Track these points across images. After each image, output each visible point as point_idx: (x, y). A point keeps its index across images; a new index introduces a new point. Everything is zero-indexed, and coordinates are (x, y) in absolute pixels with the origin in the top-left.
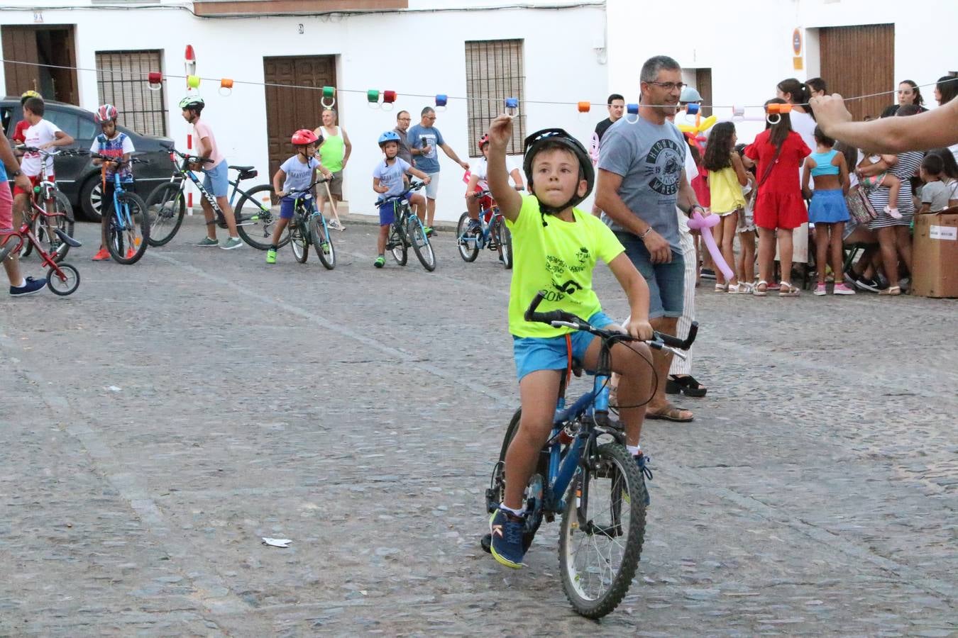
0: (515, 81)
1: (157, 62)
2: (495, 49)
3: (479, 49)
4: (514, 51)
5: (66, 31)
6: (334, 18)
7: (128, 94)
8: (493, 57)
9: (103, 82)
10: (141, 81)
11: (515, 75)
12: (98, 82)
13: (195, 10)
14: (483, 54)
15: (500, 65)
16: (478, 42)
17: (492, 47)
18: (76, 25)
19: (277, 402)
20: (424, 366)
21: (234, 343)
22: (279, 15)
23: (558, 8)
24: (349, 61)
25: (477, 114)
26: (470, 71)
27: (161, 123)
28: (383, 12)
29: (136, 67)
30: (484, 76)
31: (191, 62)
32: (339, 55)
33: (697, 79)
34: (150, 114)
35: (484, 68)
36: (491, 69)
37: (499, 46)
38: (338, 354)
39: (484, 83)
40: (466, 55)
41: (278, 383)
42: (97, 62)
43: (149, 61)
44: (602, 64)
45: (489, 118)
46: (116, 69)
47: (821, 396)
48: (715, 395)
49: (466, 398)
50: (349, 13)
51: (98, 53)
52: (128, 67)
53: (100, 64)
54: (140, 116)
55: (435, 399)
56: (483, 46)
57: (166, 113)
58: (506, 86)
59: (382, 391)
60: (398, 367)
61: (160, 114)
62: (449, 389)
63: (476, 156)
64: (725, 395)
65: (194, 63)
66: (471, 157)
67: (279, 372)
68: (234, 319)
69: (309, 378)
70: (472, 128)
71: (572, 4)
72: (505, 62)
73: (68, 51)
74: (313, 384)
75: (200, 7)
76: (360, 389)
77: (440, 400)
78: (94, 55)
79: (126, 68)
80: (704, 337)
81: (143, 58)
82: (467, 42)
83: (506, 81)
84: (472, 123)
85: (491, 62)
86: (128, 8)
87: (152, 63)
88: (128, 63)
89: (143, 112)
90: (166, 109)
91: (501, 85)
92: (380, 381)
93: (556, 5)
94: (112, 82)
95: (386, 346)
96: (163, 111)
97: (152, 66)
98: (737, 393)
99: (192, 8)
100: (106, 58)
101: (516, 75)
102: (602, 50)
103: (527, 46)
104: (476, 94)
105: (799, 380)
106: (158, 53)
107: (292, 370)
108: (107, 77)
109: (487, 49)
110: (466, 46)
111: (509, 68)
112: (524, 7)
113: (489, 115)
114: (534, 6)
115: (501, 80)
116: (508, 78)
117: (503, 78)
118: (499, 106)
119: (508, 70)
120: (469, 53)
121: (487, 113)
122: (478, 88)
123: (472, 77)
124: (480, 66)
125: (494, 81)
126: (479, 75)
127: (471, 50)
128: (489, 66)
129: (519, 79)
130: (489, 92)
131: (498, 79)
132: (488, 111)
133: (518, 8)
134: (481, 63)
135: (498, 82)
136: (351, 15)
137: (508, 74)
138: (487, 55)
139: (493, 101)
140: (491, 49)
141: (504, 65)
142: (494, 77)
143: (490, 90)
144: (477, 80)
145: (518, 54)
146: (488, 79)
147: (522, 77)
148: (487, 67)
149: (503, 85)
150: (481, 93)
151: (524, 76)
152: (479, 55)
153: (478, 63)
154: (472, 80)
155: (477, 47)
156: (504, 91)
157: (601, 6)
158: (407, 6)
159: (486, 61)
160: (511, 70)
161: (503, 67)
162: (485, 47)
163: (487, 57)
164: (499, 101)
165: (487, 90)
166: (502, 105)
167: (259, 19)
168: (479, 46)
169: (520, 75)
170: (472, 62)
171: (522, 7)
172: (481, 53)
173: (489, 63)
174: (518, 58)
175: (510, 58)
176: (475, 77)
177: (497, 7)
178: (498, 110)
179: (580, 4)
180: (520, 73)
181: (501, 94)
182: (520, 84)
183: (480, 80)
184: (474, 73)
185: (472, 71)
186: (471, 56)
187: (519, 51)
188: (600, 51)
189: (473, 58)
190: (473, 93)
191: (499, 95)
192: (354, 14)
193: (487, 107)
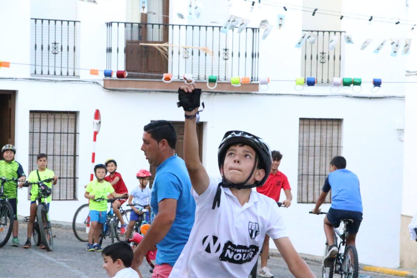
1: (73, 121)
2: (321, 125)
3: (310, 125)
4: (335, 128)
5: (10, 95)
6: (204, 95)
7: (50, 142)
8: (319, 131)
9: (33, 133)
10: (61, 133)
11: (335, 145)
12: (30, 132)
13: (104, 84)
14: (312, 127)
15: (324, 137)
16: (309, 119)
17: (319, 123)
18: (18, 91)
22: (165, 92)
23: (370, 98)
24: (212, 127)
25: (305, 172)
26: (301, 140)
27: (72, 164)
28: (240, 93)
29: (58, 123)
30: (312, 144)
31: (97, 121)
32: (206, 123)
34: (65, 157)
35: (312, 138)
36: (318, 139)
37: (324, 123)
39: (312, 149)
40: (300, 128)
42: (30, 118)
43: (68, 119)
44: (402, 141)
45: (314, 175)
46: (44, 124)
50: (216, 93)
51: (32, 112)
52: (52, 123)
53: (32, 120)
54: (57, 158)
56: (312, 122)
57: (77, 157)
58: (328, 152)
61: (73, 157)
63: (302, 202)
65: (100, 122)
66: (298, 203)
70: (301, 182)
71: (382, 96)
72: (328, 135)
73: (10, 109)
75: (108, 83)
78: (28, 113)
79: (51, 124)
81: (63, 117)
82: (301, 119)
83: (328, 148)
84: (301, 178)
85: (318, 134)
86: (56, 81)
87: (70, 120)
88: (52, 120)
89: (60, 155)
90: (77, 154)
91: (324, 152)
93: (369, 96)
94: (40, 133)
96: (75, 156)
97: (70, 123)
99: (102, 83)
100: (37, 116)
101: (336, 145)
102: (401, 131)
103: (345, 124)
104: (305, 157)
106: (75, 114)
108: (37, 129)
109: (315, 125)
110: (300, 122)
111: (331, 140)
112: (345, 96)
113: (314, 173)
114: (352, 96)
115: (324, 148)
116: (330, 147)
117: (326, 147)
118: (322, 167)
119: (330, 141)
120: (302, 127)
121: (312, 171)
122: (307, 153)
123: (303, 144)
124: (309, 136)
125: (319, 148)
126: (308, 143)
127: (304, 125)
128: (316, 137)
129: (338, 148)
130: (314, 156)
131: (322, 147)
132: (313, 170)
133: (340, 96)
134: (310, 135)
135: (322, 149)
136: (217, 94)
137: (330, 144)
138: (315, 129)
139: (317, 162)
140: (318, 125)
141: (327, 137)
142: (319, 145)
143: (315, 155)
144: (307, 146)
145: (338, 129)
146: (315, 147)
147: (340, 147)
148: (315, 138)
149: (326, 151)
150: (309, 157)
151: (342, 146)
152: (309, 129)
153: (308, 134)
154: (303, 146)
155: (308, 123)
156: (326, 156)
157: (402, 98)
158: (258, 90)
159: (314, 133)
160: (332, 140)
161: (326, 138)
162: (314, 123)
163: (315, 130)
164: (322, 163)
165: (313, 154)
166: (324, 167)
167: (150, 93)
168: (310, 122)
169: (339, 145)
170: (303, 134)
171: (343, 96)
172: (310, 127)
173: (316, 135)
174: (338, 133)
175: (332, 132)
176: (305, 145)
177: (325, 95)
178: (321, 170)
179: (387, 96)
180: (339, 143)
181: (324, 158)
182: (339, 152)
183: (309, 147)
184: (304, 141)
185: (303, 140)
186: (304, 129)
187: (339, 127)
188: (400, 132)
189: (305, 131)
190: (303, 155)
191: (322, 158)
192: (219, 94)
193: (313, 167)
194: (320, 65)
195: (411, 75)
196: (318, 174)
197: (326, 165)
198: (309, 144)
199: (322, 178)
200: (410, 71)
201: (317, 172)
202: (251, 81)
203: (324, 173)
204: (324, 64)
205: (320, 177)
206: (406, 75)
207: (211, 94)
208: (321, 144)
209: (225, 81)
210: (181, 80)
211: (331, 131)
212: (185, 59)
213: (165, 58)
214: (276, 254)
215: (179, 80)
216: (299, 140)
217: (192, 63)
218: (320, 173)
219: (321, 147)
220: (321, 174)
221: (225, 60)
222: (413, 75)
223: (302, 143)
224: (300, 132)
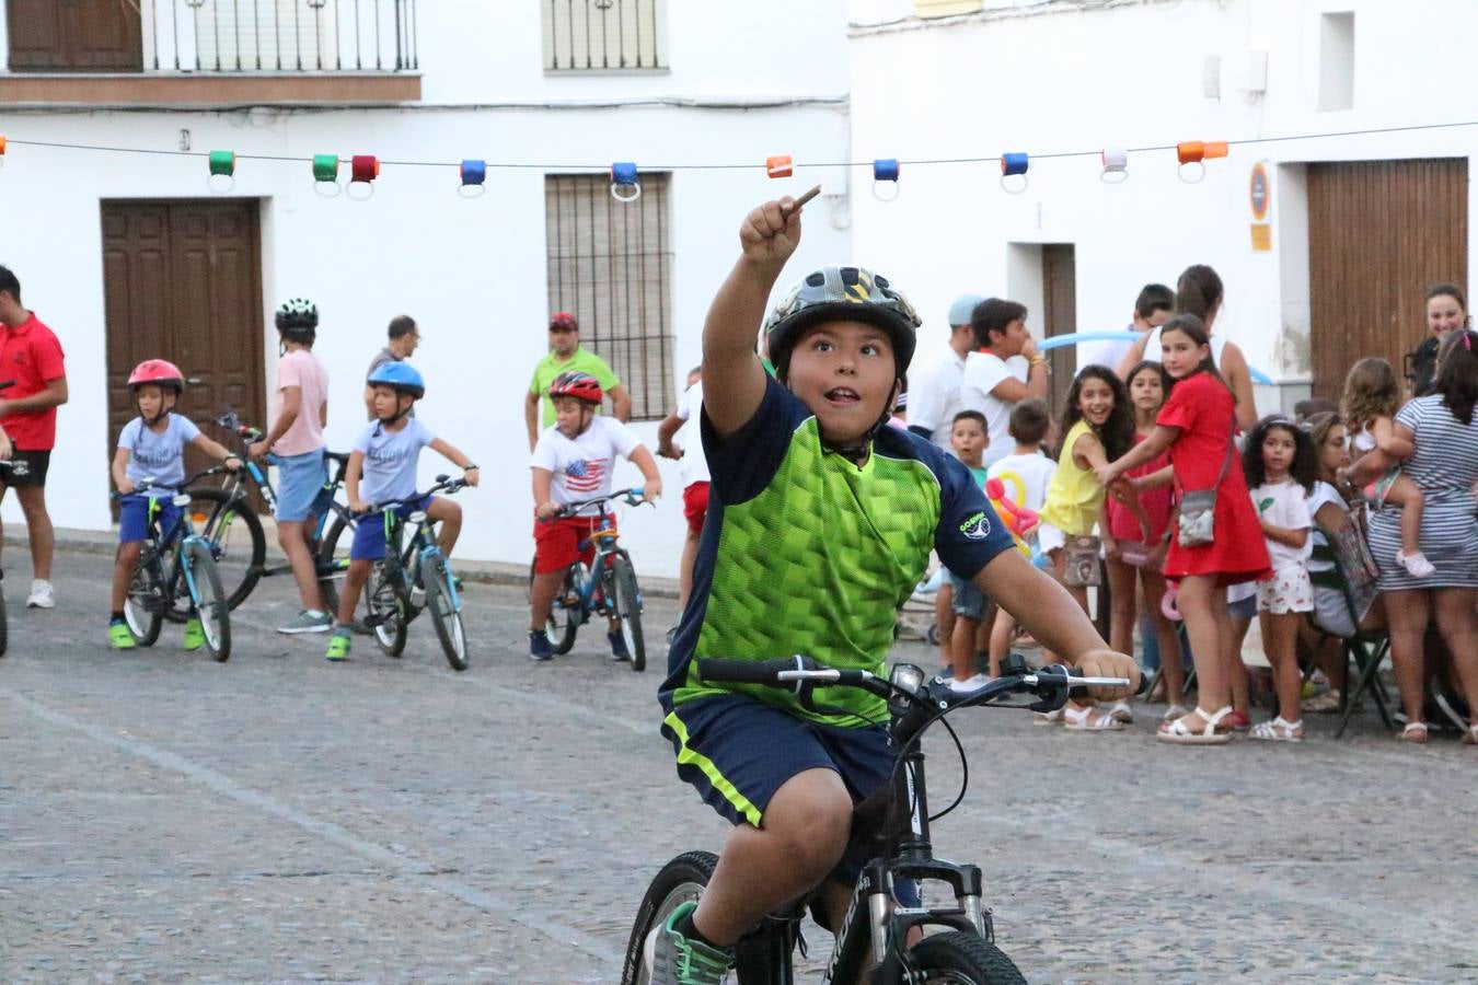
0: (651, 262)
3: (575, 193)
4: (650, 199)
6: (258, 116)
8: (605, 209)
11: (651, 248)
14: (584, 201)
15: (620, 227)
16: (574, 177)
17: (602, 187)
19: (113, 965)
20: (446, 884)
21: (19, 832)
22: (138, 110)
23: (746, 107)
24: (290, 211)
26: (555, 239)
28: (365, 108)
30: (585, 250)
32: (268, 199)
33: (1045, 265)
35: (585, 234)
36: (601, 234)
38: (254, 856)
39: (585, 265)
40: (547, 203)
41: (116, 922)
44: (839, 229)
45: (596, 341)
47: (1312, 965)
48: (1083, 956)
49: (536, 957)
50: (292, 108)
55: (465, 958)
56: (584, 186)
58: (633, 271)
59: (351, 941)
60: (389, 886)
62: (499, 937)
64: (1104, 959)
67: (121, 898)
68: (21, 777)
69: (187, 911)
71: (778, 100)
72: (631, 220)
74: (196, 924)
76: (302, 936)
77: (481, 961)
80: (1059, 827)
82: (551, 178)
83: (632, 261)
85: (602, 220)
91: (622, 270)
92: (347, 917)
93: (743, 100)
95: (362, 837)
98: (1130, 954)
101: (655, 249)
102: (842, 199)
104: (566, 289)
105: (1265, 927)
107: (148, 893)
109: (591, 193)
110: (547, 185)
111: (640, 234)
112: (674, 104)
113: (595, 334)
114: (695, 103)
115: (622, 260)
116: (638, 255)
117: (626, 256)
118: (617, 315)
119: (637, 238)
120: (553, 200)
121: (592, 330)
122: (572, 276)
123: (559, 250)
124: (576, 227)
125: (606, 260)
126: (574, 248)
127: (558, 194)
128: (596, 228)
129: (660, 258)
130: (594, 284)
131: (616, 256)
132: (592, 324)
133: (660, 105)
134: (579, 222)
135: (616, 262)
136: (295, 112)
137: (637, 247)
138: (592, 204)
139: (603, 303)
140: (600, 191)
141: (629, 228)
142: (606, 252)
143: (597, 280)
144: (571, 257)
145: (659, 202)
146: (593, 257)
147: (668, 254)
148: (593, 231)
149: (627, 270)
150: (577, 288)
151: (671, 250)
152: (576, 205)
153: (573, 222)
154: (560, 258)
155: (571, 188)
156: (627, 282)
157: (839, 104)
158: (418, 97)
159: (590, 218)
160: (643, 237)
161: (626, 230)
162: (588, 187)
163: (592, 208)
164: (617, 304)
165: (591, 280)
166: (623, 314)
167: (91, 115)
168: (575, 186)
169: (663, 249)
170: (559, 220)
171: (668, 104)
172: (579, 199)
173: (595, 222)
174: (659, 213)
175: (642, 211)
176: (565, 252)
177: (615, 102)
178: (615, 324)
179: (793, 99)
180: (663, 244)
181: (622, 288)
182: (664, 269)
183: (577, 258)
184: (563, 242)
185: (559, 239)
186: (558, 206)
187: (661, 197)
188: (835, 202)
189: (562, 211)
190: (560, 284)
191: (617, 290)
192: (302, 111)
193: (591, 318)
194: (596, 14)
195: (862, 36)
196: (608, 336)
197: (628, 310)
198: (576, 250)
199: (619, 348)
200: (860, 23)
201: (604, 332)
202: (395, 71)
203: (622, 332)
204: (607, 11)
205: (612, 345)
206: (850, 37)
207: (276, 111)
208: (610, 248)
209: (320, 73)
210: (185, 71)
211: (639, 209)
212: (192, 9)
213: (133, 9)
214: (496, 575)
215: (178, 73)
216: (548, 239)
217: (216, 19)
218: (612, 334)
219: (613, 259)
220: (615, 336)
221: (314, 9)
222: (870, 34)
223: (557, 248)
224: (548, 216)
